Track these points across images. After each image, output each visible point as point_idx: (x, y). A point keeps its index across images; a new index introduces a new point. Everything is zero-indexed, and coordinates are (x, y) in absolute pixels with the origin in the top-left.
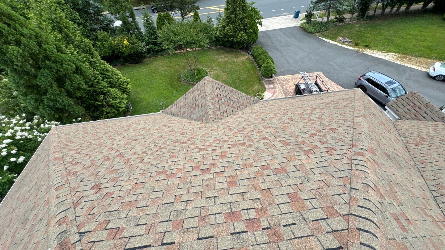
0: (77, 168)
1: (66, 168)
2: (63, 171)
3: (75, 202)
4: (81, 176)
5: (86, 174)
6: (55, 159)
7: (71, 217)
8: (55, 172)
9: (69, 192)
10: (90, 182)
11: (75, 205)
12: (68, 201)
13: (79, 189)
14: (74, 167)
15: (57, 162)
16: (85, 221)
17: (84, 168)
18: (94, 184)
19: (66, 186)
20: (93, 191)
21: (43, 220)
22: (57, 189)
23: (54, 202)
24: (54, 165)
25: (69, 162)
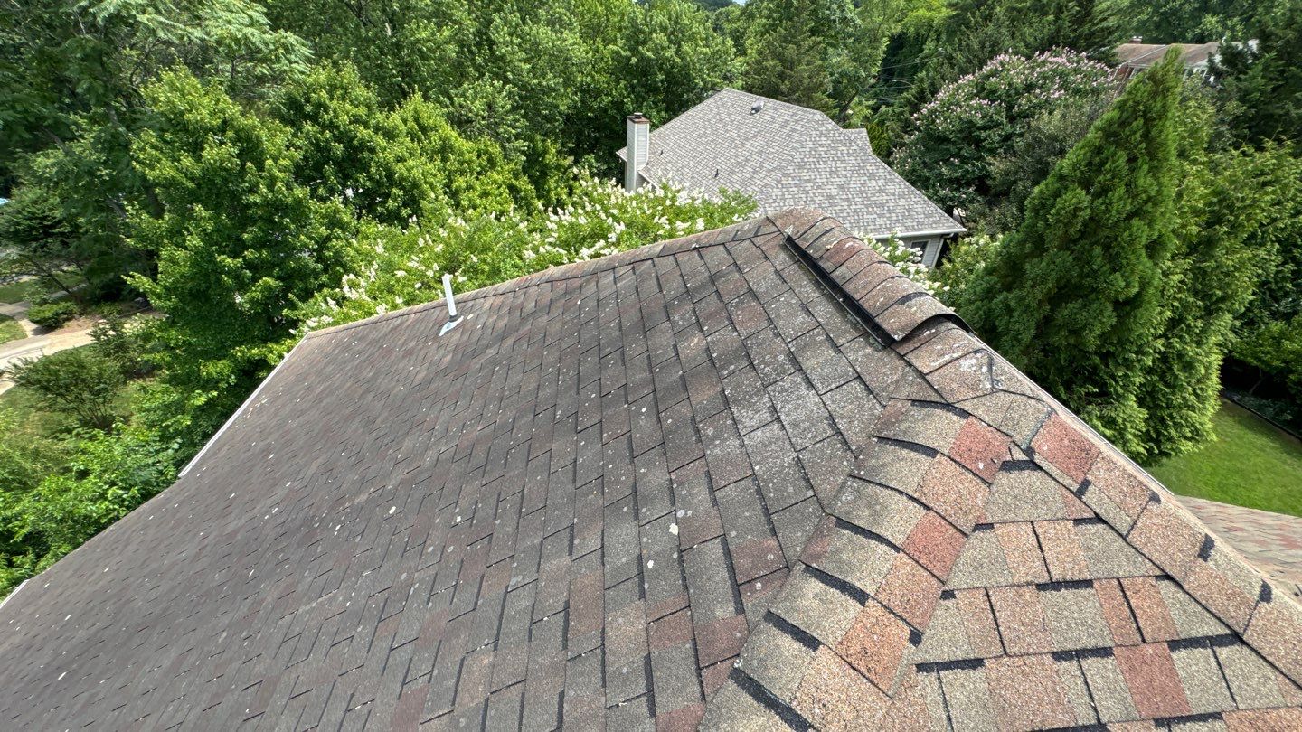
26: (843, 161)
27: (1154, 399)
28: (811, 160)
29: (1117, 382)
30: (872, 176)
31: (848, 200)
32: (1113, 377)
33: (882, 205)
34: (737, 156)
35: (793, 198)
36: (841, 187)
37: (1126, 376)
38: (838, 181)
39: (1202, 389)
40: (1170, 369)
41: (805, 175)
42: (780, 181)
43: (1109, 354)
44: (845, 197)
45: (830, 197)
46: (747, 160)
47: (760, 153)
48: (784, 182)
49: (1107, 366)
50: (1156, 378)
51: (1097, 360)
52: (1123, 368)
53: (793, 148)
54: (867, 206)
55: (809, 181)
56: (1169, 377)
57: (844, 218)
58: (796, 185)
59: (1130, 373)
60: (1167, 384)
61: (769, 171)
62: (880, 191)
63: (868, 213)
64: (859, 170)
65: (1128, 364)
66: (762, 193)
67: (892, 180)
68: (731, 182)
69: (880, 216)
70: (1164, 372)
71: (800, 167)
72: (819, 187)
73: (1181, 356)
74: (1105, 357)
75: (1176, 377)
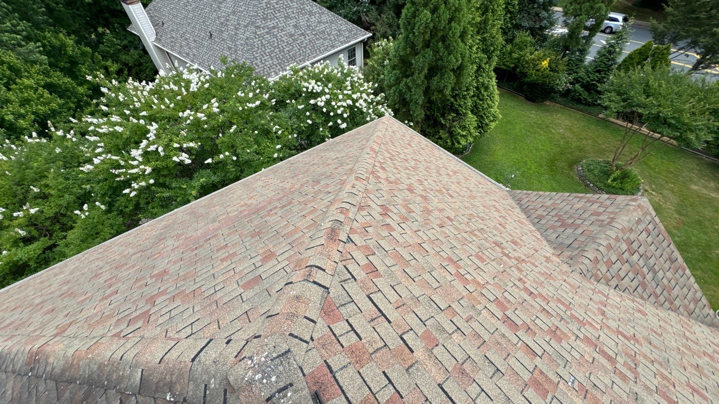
0: (382, 174)
1: (374, 166)
2: (370, 166)
3: (362, 205)
4: (379, 185)
5: (385, 186)
6: (372, 149)
7: (351, 215)
8: (365, 161)
9: (363, 190)
10: (383, 198)
11: (361, 208)
12: (358, 198)
13: (371, 196)
14: (380, 170)
15: (371, 152)
16: (359, 231)
17: (387, 179)
18: (384, 203)
19: (365, 182)
20: (379, 209)
21: (329, 195)
22: (357, 178)
23: (348, 188)
24: (368, 153)
25: (379, 162)
26: (290, 7)
27: (477, 108)
28: (269, 11)
29: (462, 107)
30: (311, 13)
31: (302, 34)
32: (460, 106)
33: (323, 32)
34: (219, 17)
35: (269, 43)
36: (295, 26)
37: (465, 103)
38: (292, 22)
39: (493, 97)
40: (480, 92)
41: (271, 24)
42: (255, 33)
43: (457, 95)
44: (300, 32)
45: (291, 35)
46: (227, 20)
47: (234, 13)
48: (258, 33)
49: (456, 101)
50: (476, 98)
51: (452, 100)
52: (463, 100)
53: (255, 5)
54: (315, 35)
55: (274, 28)
56: (481, 97)
57: (305, 47)
58: (267, 33)
59: (466, 101)
60: (481, 100)
61: (245, 26)
62: (319, 22)
63: (317, 39)
64: (301, 11)
65: (464, 97)
66: (247, 44)
67: (323, 13)
68: (223, 40)
69: (325, 39)
70: (478, 94)
71: (265, 19)
72: (282, 30)
73: (483, 84)
74: (454, 97)
75: (483, 95)
